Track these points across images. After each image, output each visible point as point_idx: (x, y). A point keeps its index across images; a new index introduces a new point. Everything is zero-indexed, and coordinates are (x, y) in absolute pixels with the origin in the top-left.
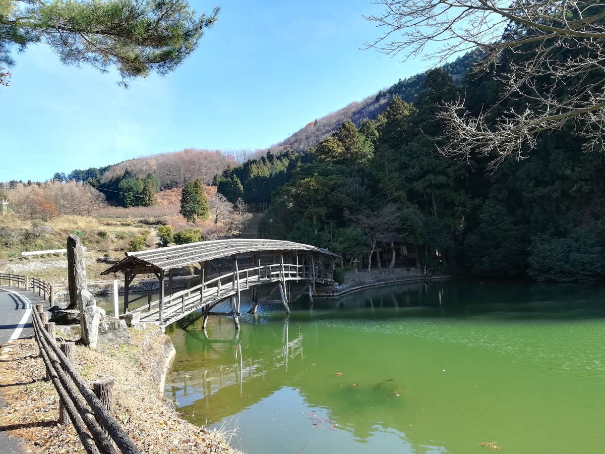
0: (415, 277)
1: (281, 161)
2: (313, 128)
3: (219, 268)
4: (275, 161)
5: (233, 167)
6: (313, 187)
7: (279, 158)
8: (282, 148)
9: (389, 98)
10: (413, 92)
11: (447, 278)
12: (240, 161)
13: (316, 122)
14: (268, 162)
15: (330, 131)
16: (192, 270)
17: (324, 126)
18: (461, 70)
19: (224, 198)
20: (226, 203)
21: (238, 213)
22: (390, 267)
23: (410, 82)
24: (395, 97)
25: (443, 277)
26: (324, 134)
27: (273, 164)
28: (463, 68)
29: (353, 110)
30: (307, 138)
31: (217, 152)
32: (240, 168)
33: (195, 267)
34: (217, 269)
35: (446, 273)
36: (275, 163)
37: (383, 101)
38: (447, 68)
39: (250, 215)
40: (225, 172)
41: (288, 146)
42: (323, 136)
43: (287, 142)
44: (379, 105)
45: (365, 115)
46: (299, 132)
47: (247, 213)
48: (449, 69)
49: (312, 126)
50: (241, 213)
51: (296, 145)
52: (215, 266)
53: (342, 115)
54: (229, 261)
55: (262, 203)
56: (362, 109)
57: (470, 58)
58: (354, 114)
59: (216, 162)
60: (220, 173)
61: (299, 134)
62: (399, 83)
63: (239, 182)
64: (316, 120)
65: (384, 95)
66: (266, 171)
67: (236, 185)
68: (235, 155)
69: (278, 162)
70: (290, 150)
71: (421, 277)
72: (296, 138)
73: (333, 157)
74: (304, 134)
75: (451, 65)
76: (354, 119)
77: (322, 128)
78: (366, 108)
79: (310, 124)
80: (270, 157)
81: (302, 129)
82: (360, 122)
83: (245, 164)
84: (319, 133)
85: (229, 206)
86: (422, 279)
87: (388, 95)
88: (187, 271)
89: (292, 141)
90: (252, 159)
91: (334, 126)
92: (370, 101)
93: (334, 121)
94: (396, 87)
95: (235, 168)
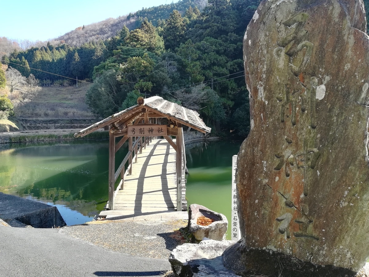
0: (200, 138)
1: (59, 51)
2: (82, 32)
3: (28, 127)
4: (55, 50)
5: (18, 51)
6: (144, 64)
7: (57, 49)
8: (58, 42)
9: (136, 19)
10: (152, 17)
11: (217, 139)
12: (24, 48)
13: (84, 27)
14: (49, 50)
15: (95, 35)
16: (8, 128)
17: (91, 31)
18: (182, 9)
19: (19, 73)
20: (20, 77)
21: (30, 85)
22: (188, 131)
23: (150, 10)
24: (141, 19)
25: (215, 138)
26: (91, 36)
27: (53, 52)
28: (183, 7)
29: (112, 23)
30: (78, 37)
31: (4, 38)
32: (25, 53)
33: (10, 125)
34: (27, 128)
35: (217, 136)
36: (54, 52)
37: (132, 20)
38: (174, 6)
39: (40, 88)
40: (12, 55)
41: (63, 41)
42: (90, 38)
43: (61, 38)
44: (130, 22)
45: (120, 27)
46: (70, 33)
47: (37, 86)
48: (175, 6)
49: (81, 30)
50: (32, 85)
51: (70, 41)
52: (24, 125)
53: (104, 25)
54: (35, 122)
55: (46, 80)
56: (118, 23)
57: (188, 2)
58: (113, 25)
59: (4, 46)
60: (8, 55)
61: (70, 34)
62: (143, 10)
63: (27, 62)
64: (84, 26)
65: (133, 16)
66: (48, 57)
67: (25, 64)
68: (19, 42)
69: (57, 52)
70: (66, 44)
71: (203, 137)
72: (69, 36)
73: (142, 45)
74: (76, 34)
75: (176, 4)
76: (113, 29)
77: (89, 32)
78: (121, 23)
79: (79, 28)
80: (49, 47)
81: (72, 31)
82: (117, 32)
83: (29, 50)
84: (87, 35)
85: (23, 79)
86: (203, 139)
87: (136, 17)
88: (4, 129)
89: (65, 38)
90: (35, 47)
91: (98, 31)
92: (123, 19)
93: (98, 28)
94: (140, 12)
95: (20, 52)
